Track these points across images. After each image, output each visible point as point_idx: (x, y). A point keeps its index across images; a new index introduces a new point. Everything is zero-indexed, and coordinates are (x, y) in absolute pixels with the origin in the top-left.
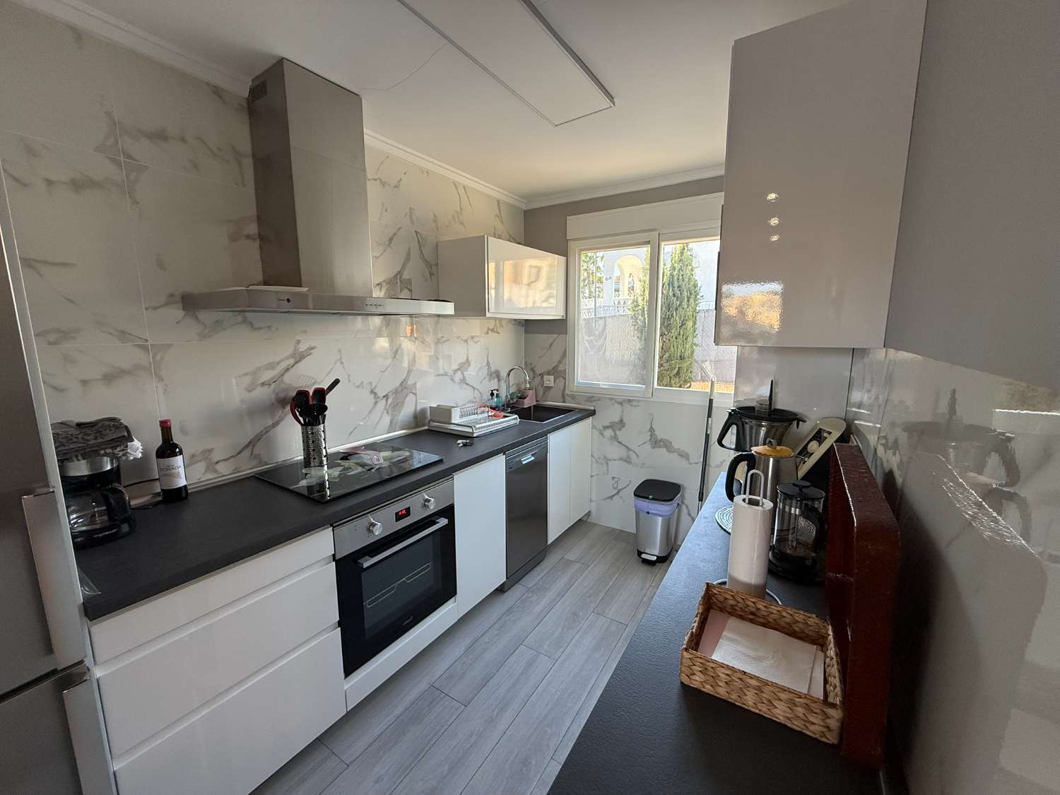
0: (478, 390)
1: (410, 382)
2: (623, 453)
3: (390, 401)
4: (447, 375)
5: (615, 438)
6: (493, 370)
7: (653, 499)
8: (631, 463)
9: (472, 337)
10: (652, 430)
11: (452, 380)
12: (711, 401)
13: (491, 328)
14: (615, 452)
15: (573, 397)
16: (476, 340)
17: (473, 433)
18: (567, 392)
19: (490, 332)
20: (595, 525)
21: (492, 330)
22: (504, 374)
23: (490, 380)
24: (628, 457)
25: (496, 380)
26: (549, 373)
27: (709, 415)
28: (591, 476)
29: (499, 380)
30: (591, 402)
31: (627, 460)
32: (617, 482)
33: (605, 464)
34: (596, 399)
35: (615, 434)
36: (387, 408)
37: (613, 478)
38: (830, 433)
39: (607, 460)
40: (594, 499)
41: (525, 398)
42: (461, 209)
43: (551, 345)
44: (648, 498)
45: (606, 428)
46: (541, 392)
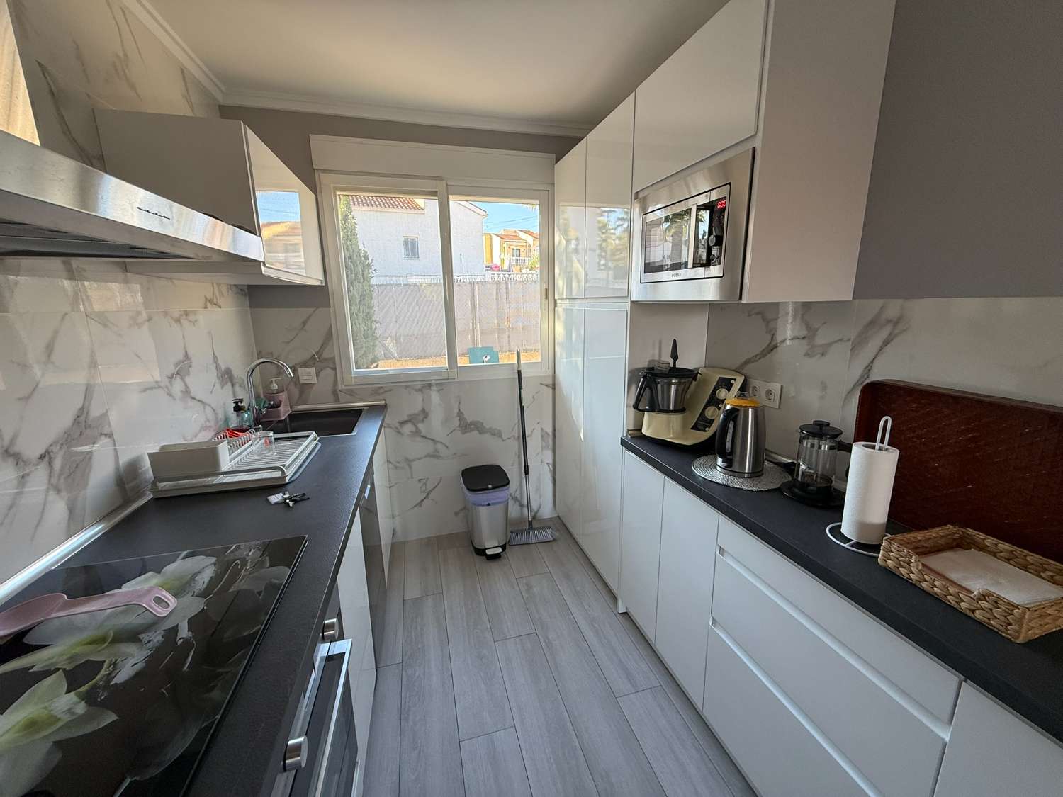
0: (209, 405)
1: (95, 412)
2: (429, 448)
3: (57, 464)
4: (159, 387)
5: (417, 433)
6: (223, 368)
7: (493, 488)
8: (440, 456)
9: (187, 313)
10: (460, 414)
11: (170, 395)
12: (519, 372)
13: (209, 297)
14: (418, 448)
15: (351, 393)
16: (192, 317)
17: (284, 477)
18: (340, 387)
19: (209, 305)
20: (404, 543)
21: (211, 301)
22: (240, 372)
23: (222, 387)
24: (436, 451)
25: (229, 384)
26: (305, 364)
27: (520, 388)
28: (390, 487)
29: (233, 385)
30: (379, 394)
31: (435, 455)
32: (425, 484)
33: (407, 467)
34: (386, 389)
35: (417, 428)
36: (54, 481)
37: (420, 480)
38: (735, 380)
39: (409, 461)
40: (397, 513)
41: (279, 407)
42: (125, 55)
43: (304, 323)
44: (488, 489)
45: (403, 423)
46: (296, 392)
